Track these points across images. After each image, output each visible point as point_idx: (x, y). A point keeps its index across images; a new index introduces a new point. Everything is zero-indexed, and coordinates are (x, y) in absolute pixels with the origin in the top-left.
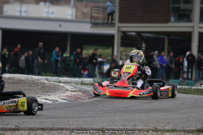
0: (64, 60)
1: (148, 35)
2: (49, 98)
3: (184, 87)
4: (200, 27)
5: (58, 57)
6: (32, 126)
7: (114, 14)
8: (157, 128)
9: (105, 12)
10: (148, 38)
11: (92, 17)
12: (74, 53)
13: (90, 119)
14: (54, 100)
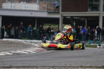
0: (34, 31)
1: (77, 18)
2: (26, 51)
3: (95, 44)
4: (103, 14)
5: (31, 29)
6: (18, 66)
7: (59, 8)
8: (82, 66)
9: (55, 6)
10: (77, 19)
11: (48, 9)
12: (39, 27)
13: (48, 61)
14: (29, 52)
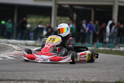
1: (78, 7)
3: (106, 49)
4: (120, 2)
8: (85, 80)
10: (79, 10)
13: (32, 72)
14: (4, 57)
